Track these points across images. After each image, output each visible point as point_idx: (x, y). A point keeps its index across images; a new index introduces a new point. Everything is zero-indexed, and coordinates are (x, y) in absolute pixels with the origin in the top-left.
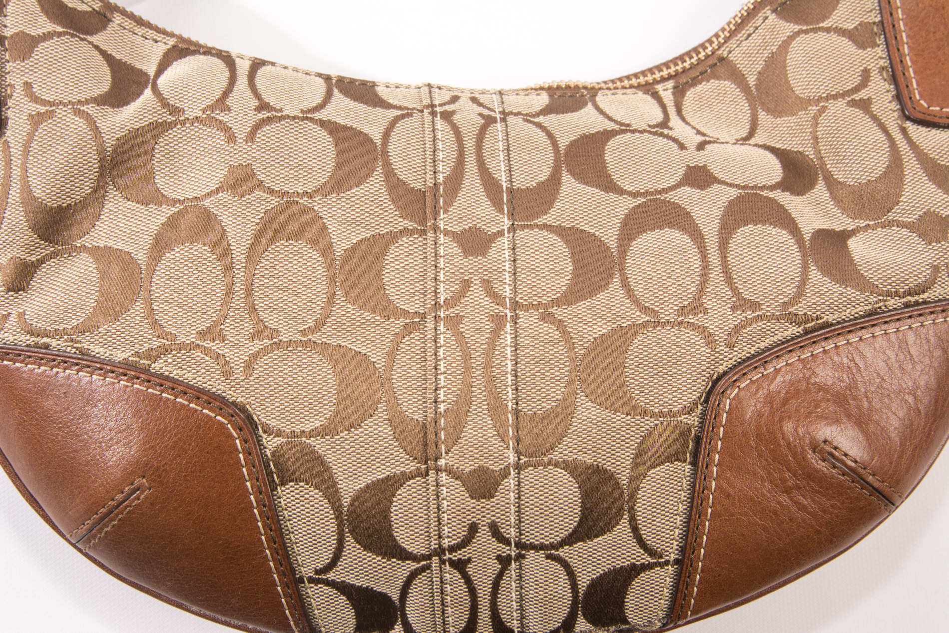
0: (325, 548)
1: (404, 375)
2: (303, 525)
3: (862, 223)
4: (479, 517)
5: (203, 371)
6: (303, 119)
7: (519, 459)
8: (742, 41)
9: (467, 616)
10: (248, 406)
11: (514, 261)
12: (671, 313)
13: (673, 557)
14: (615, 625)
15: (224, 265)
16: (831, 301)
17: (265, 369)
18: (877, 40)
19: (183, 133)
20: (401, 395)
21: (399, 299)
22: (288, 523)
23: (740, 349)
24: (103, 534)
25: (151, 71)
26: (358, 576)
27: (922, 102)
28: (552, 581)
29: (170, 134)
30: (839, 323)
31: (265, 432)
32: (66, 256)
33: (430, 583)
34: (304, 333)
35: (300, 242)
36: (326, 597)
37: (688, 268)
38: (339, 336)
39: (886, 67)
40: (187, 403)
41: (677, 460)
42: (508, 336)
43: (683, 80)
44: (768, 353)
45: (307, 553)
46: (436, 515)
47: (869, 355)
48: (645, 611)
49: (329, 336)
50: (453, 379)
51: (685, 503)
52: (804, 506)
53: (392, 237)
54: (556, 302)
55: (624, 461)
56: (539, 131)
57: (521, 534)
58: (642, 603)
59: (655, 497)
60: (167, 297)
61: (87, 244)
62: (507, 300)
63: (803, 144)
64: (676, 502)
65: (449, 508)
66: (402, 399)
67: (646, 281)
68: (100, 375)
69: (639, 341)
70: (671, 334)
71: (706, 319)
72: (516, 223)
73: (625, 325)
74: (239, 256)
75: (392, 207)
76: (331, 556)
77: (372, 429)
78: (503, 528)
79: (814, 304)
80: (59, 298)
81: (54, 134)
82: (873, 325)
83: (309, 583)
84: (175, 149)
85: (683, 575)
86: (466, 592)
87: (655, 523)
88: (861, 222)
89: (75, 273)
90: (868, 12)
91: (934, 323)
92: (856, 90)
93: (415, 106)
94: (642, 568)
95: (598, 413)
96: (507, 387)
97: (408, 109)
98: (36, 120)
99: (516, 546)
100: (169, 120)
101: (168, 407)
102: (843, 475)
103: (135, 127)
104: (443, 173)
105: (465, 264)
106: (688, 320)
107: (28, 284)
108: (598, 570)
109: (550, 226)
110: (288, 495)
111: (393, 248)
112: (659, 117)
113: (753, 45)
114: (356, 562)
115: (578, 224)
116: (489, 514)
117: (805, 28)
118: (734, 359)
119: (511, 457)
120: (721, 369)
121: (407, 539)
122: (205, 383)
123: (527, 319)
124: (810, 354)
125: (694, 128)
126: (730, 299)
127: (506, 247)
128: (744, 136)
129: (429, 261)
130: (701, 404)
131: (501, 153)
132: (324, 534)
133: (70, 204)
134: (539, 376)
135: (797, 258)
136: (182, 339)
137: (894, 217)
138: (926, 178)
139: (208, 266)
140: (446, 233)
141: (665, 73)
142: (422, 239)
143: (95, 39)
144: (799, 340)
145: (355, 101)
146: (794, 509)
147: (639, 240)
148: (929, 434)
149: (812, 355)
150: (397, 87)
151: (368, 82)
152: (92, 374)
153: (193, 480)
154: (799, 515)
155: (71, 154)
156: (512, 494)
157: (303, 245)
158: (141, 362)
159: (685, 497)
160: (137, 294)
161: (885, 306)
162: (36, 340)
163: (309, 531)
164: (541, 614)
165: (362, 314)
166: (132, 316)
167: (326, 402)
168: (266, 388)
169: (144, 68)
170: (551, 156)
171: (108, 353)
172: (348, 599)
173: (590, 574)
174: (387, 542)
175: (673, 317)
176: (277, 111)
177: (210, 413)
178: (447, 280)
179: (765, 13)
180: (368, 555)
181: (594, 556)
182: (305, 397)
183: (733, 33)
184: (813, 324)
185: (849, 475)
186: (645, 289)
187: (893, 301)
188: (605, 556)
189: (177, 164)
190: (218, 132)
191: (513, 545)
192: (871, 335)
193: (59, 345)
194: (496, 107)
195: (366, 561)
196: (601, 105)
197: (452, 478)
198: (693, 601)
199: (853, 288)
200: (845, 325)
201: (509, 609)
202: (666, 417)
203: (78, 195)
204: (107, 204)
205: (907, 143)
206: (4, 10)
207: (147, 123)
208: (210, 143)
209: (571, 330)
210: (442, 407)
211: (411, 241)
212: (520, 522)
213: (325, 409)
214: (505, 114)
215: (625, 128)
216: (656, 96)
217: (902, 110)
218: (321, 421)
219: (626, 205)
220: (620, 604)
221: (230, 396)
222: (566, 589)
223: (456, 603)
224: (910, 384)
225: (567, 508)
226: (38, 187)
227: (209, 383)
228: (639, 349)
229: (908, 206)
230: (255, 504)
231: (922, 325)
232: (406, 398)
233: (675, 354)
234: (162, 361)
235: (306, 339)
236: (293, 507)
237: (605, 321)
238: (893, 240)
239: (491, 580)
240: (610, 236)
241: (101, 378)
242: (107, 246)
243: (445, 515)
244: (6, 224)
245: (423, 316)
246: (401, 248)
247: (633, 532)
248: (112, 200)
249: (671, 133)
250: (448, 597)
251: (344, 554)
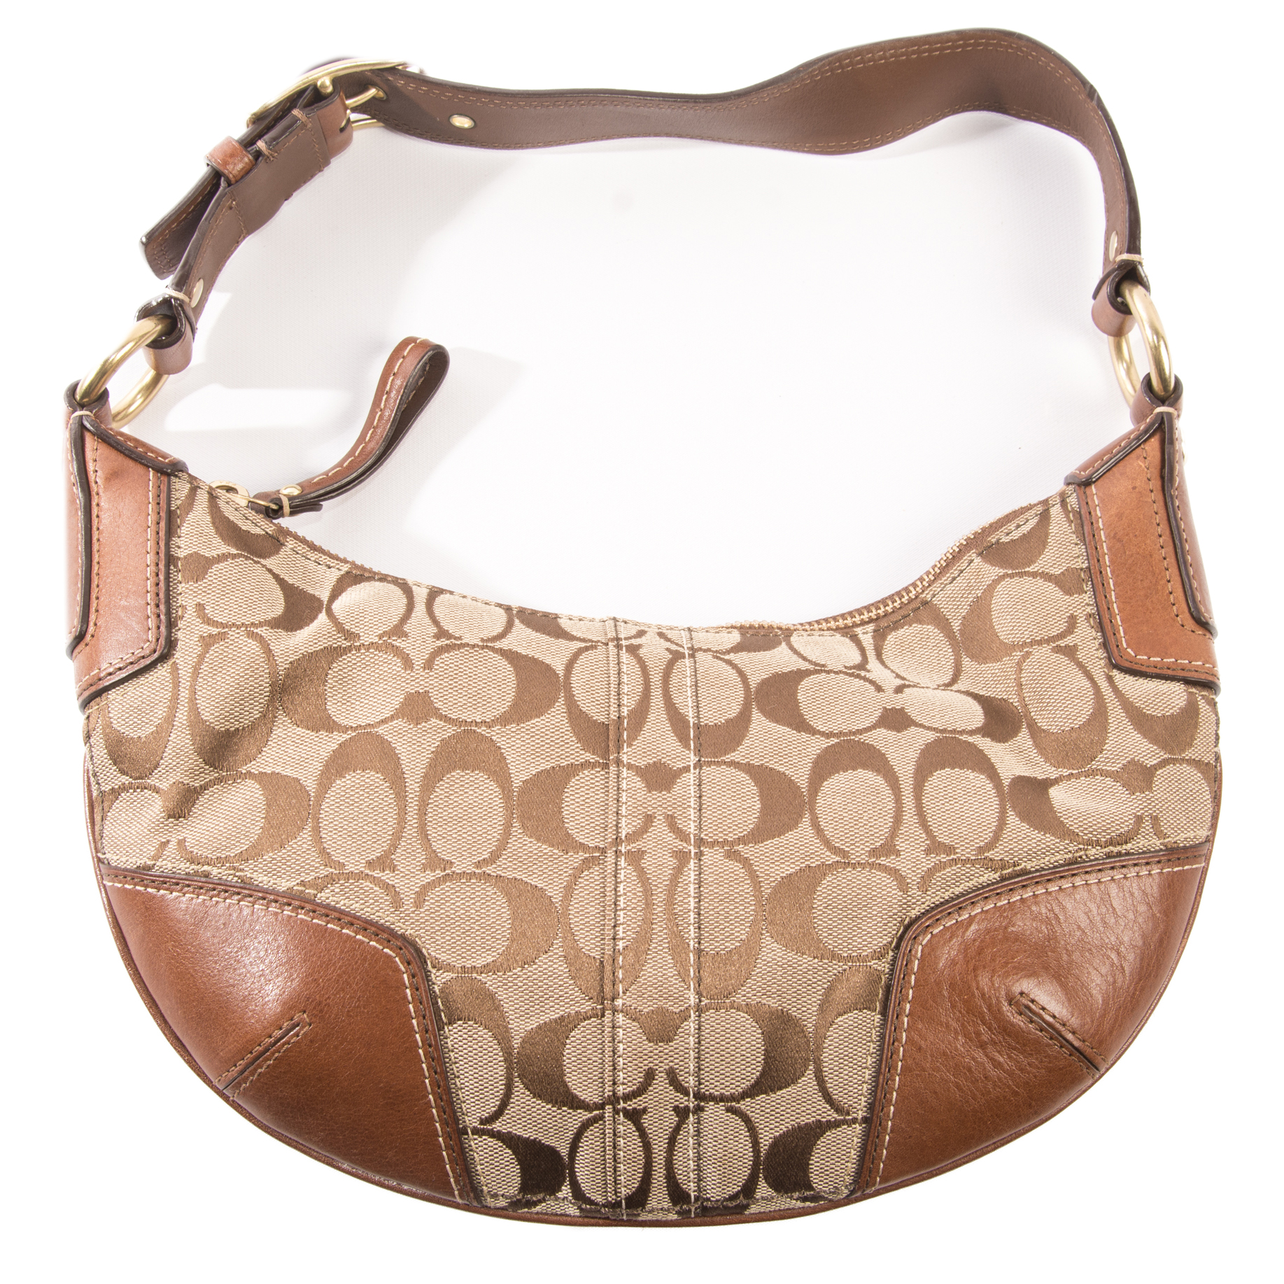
0: (492, 1094)
1: (582, 911)
2: (470, 1068)
3: (1066, 772)
4: (657, 1062)
5: (371, 901)
6: (483, 648)
7: (700, 1001)
8: (946, 584)
9: (640, 1175)
10: (417, 939)
11: (700, 797)
12: (862, 854)
13: (860, 1115)
14: (799, 1191)
15: (397, 794)
16: (1029, 847)
17: (437, 901)
18: (1085, 586)
19: (358, 659)
20: (578, 931)
21: (578, 833)
22: (454, 1066)
23: (933, 893)
24: (256, 1076)
25: (325, 596)
26: (525, 1126)
27: (1129, 650)
28: (732, 1137)
29: (344, 659)
30: (1037, 871)
31: (434, 967)
32: (230, 782)
33: (602, 1136)
34: (478, 865)
35: (477, 772)
36: (491, 1151)
37: (880, 810)
38: (515, 869)
39: (1094, 614)
40: (353, 934)
41: (866, 1009)
42: (692, 872)
43: (884, 623)
44: (962, 899)
45: (472, 1100)
46: (611, 1059)
47: (1069, 906)
48: (831, 1175)
49: (504, 868)
50: (633, 916)
51: (874, 1055)
52: (999, 1063)
53: (572, 770)
54: (742, 840)
55: (810, 1006)
56: (729, 668)
57: (700, 1084)
58: (827, 1166)
59: (842, 1046)
60: (336, 825)
61: (252, 771)
62: (692, 836)
63: (1007, 692)
64: (865, 1054)
65: (625, 1051)
66: (579, 935)
67: (836, 822)
68: (262, 905)
69: (828, 881)
70: (862, 876)
71: (899, 861)
72: (703, 759)
73: (814, 865)
74: (413, 785)
75: (574, 739)
76: (498, 1103)
77: (546, 966)
78: (681, 1076)
79: (1011, 849)
80: (222, 824)
81: (226, 656)
82: (1073, 875)
83: (473, 1134)
84: (349, 675)
85: (871, 1135)
86: (640, 1147)
87: (842, 1075)
88: (1065, 770)
89: (239, 799)
90: (1075, 558)
91: (1137, 876)
92: (1062, 636)
93: (599, 639)
94: (828, 1126)
95: (784, 955)
96: (689, 925)
97: (593, 641)
98: (208, 642)
99: (695, 1096)
100: (344, 646)
101: (334, 939)
102: (1041, 1031)
103: (309, 651)
104: (628, 706)
105: (649, 799)
106: (879, 861)
107: (190, 811)
108: (781, 1127)
109: (738, 763)
110: (455, 1035)
111: (573, 780)
112: (856, 658)
113: (958, 588)
114: (525, 1110)
115: (767, 762)
116: (666, 1059)
117: (1010, 572)
118: (927, 903)
119: (692, 998)
120: (914, 913)
121: (579, 1085)
122: (374, 914)
123: (712, 856)
124: (1006, 901)
125: (893, 671)
126: (923, 842)
127: (692, 783)
128: (946, 682)
129: (610, 795)
130: (892, 950)
131: (688, 688)
132: (492, 1078)
133: (238, 729)
134: (722, 915)
135: (995, 802)
136: (350, 868)
137: (1098, 766)
138: (1132, 727)
139: (380, 794)
140: (630, 767)
141: (865, 617)
142: (603, 773)
143: (269, 562)
144: (995, 886)
145: (537, 631)
146: (989, 1066)
147: (831, 780)
148: (1134, 994)
149: (1009, 903)
150: (580, 620)
151: (550, 614)
152: (254, 903)
153: (357, 1016)
154: (994, 1073)
155: (243, 677)
156: (691, 1038)
157: (480, 776)
158: (307, 891)
159: (874, 1048)
160: (305, 822)
161: (1086, 855)
162: (196, 867)
163: (476, 1075)
164: (719, 1175)
165: (540, 847)
166: (299, 843)
167: (500, 937)
168: (437, 921)
169: (317, 594)
170: (741, 694)
171: (272, 881)
172: (514, 1153)
173: (773, 1131)
174: (558, 1089)
175: (864, 858)
176: (456, 638)
177: (378, 946)
178: (630, 814)
179: (970, 556)
180: (538, 1102)
181: (777, 1110)
182: (478, 930)
183: (937, 577)
184: (1010, 870)
185: (1047, 1031)
186: (836, 830)
187: (1094, 850)
188: (789, 1111)
189: (350, 691)
190: (395, 658)
191: (692, 1095)
192: (1071, 885)
193: (220, 873)
194: (685, 642)
195: (535, 1109)
196: (796, 646)
197: (629, 1019)
198: (882, 1165)
199: (1053, 835)
200: (1043, 873)
201: (685, 1169)
202: (856, 962)
203: (246, 720)
204: (276, 730)
205: (1113, 691)
206: (179, 530)
207: (322, 647)
208: (386, 669)
209: (757, 868)
210: (621, 945)
211: (592, 774)
212: (700, 1069)
213: (498, 944)
214: (694, 651)
215: (820, 669)
216: (855, 639)
217: (1109, 659)
218: (493, 956)
219: (817, 745)
220: (804, 1167)
221: (399, 928)
222: (747, 1147)
223: (629, 1159)
224: (1113, 939)
225: (749, 1055)
226: (207, 710)
227: (377, 914)
228: (829, 890)
229: (1111, 754)
230: (420, 1044)
231: (1125, 878)
232: (583, 934)
233: (865, 896)
234: (329, 891)
235: (480, 871)
236: (460, 1048)
237: (792, 861)
238: (1096, 789)
239: (666, 1134)
240: (801, 775)
241: (264, 907)
242: (274, 772)
243: (621, 1059)
244: (170, 747)
245: (603, 851)
246: (582, 780)
247: (818, 1084)
248: (281, 726)
249: (868, 675)
250: (621, 1153)
251: (512, 1100)
